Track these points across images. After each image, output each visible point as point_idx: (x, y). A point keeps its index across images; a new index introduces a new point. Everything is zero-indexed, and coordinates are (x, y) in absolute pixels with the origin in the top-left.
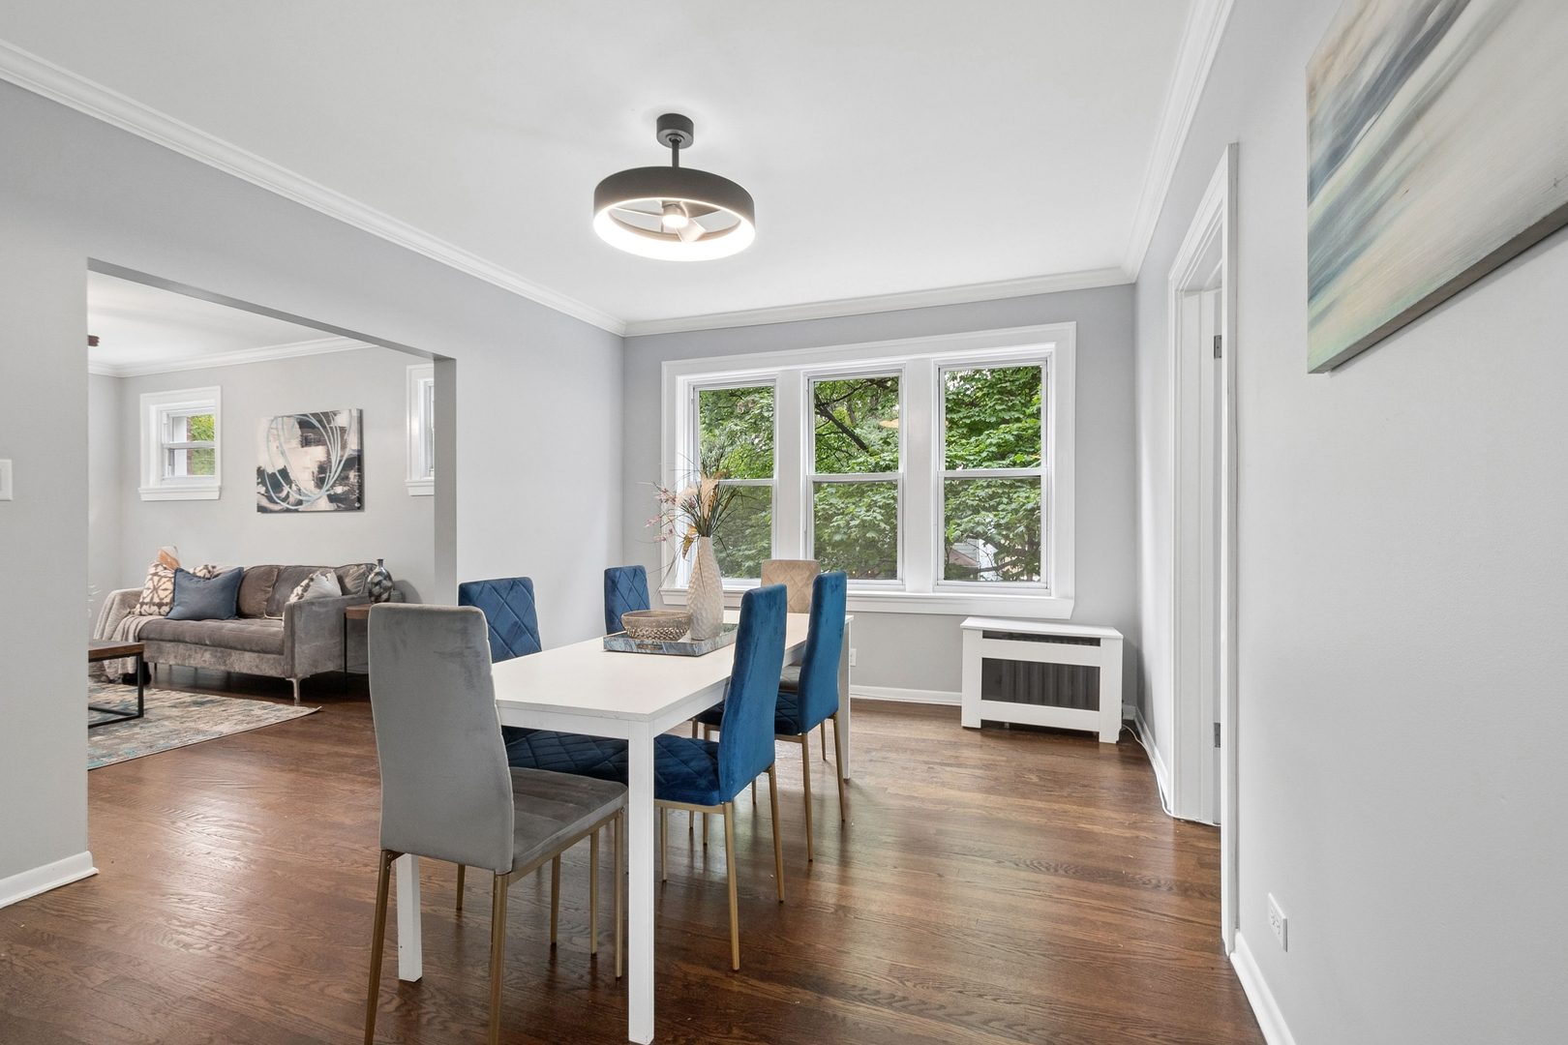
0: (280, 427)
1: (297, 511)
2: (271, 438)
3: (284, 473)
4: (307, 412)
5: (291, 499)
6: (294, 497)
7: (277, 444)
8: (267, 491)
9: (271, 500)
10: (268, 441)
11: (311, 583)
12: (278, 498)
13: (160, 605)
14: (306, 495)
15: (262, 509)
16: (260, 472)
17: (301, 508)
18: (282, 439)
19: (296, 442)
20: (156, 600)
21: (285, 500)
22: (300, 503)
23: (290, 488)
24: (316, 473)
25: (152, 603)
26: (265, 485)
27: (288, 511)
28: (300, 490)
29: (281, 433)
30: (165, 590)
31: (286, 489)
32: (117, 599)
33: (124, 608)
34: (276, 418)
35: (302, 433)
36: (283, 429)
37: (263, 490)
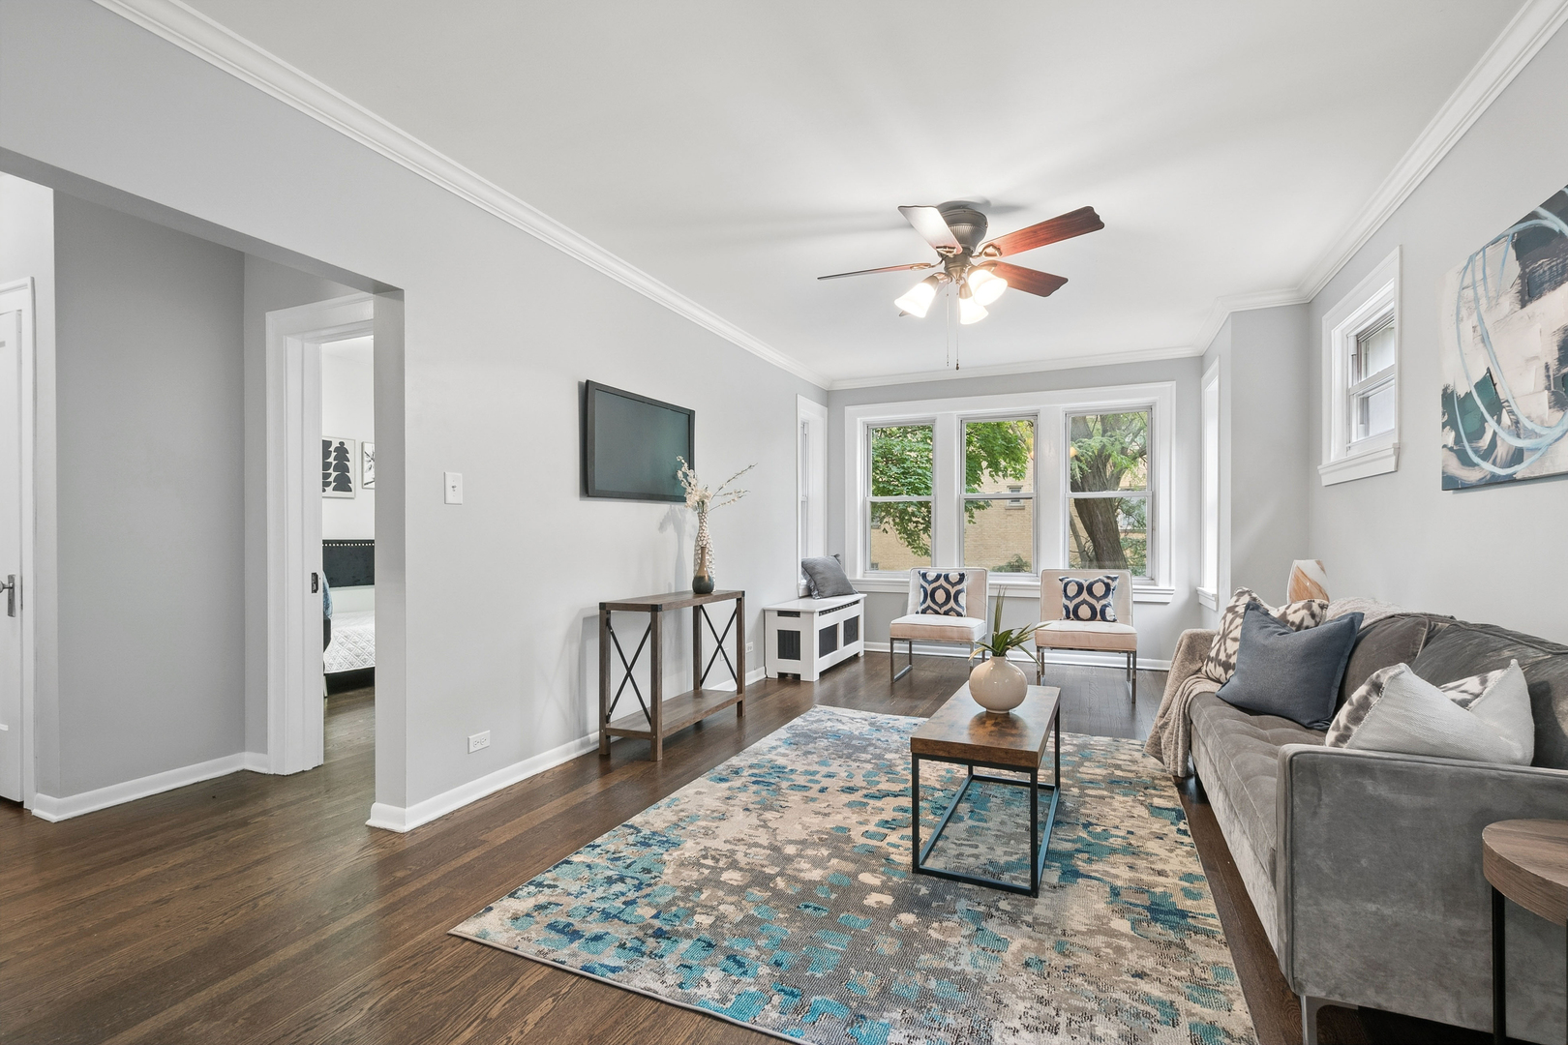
0: (1479, 276)
1: (1511, 481)
2: (1464, 312)
3: (1487, 384)
4: (1534, 205)
5: (1501, 451)
6: (1508, 442)
7: (1474, 320)
8: (1458, 440)
9: (1465, 461)
10: (1459, 320)
11: (1374, 700)
12: (1476, 451)
13: (1227, 666)
14: (1533, 434)
15: (1451, 484)
16: (1447, 397)
17: (1520, 470)
18: (1483, 301)
19: (1508, 301)
20: (1222, 657)
21: (1487, 454)
22: (1517, 456)
23: (1499, 422)
24: (1554, 365)
25: (1216, 660)
26: (1455, 427)
27: (1494, 482)
28: (1517, 422)
29: (1481, 290)
30: (1235, 640)
31: (1491, 425)
32: (1183, 644)
33: (1192, 661)
34: (1471, 259)
35: (1523, 267)
36: (1485, 278)
37: (1450, 438)
